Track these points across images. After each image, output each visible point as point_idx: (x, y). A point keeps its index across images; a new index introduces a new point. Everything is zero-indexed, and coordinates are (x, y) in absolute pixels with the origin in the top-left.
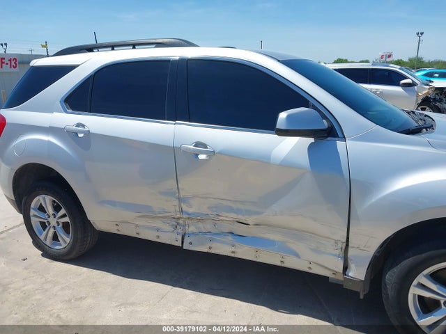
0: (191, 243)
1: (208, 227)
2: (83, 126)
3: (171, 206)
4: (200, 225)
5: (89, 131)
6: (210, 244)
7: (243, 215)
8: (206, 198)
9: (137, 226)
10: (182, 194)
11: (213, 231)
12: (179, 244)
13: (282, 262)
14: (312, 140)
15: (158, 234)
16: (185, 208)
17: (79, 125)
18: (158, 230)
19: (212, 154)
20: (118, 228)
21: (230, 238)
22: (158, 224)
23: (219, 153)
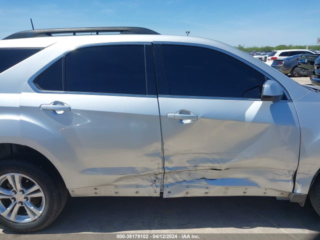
0: (169, 192)
1: (184, 176)
2: (62, 104)
3: (155, 165)
4: (177, 176)
5: (70, 108)
6: (187, 190)
7: (219, 163)
8: (186, 154)
9: (116, 187)
10: (166, 153)
11: (188, 180)
12: (158, 195)
13: (245, 192)
14: (271, 102)
15: (137, 189)
16: (167, 164)
17: (56, 103)
18: (137, 186)
19: (195, 118)
20: (96, 191)
21: (204, 183)
22: (138, 181)
23: (202, 117)
